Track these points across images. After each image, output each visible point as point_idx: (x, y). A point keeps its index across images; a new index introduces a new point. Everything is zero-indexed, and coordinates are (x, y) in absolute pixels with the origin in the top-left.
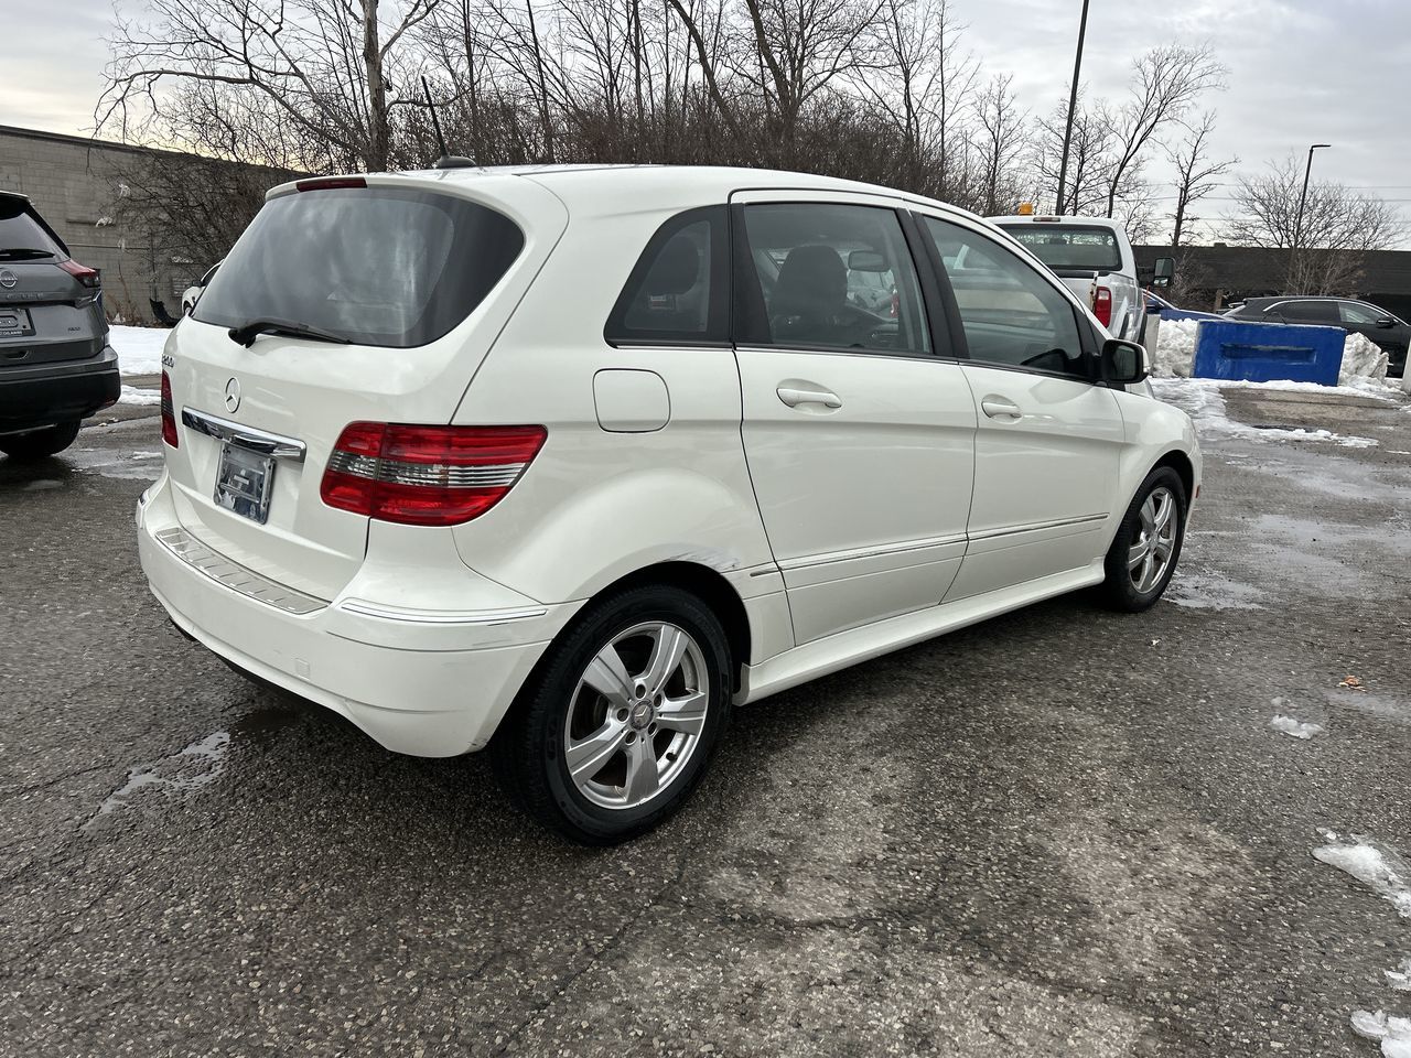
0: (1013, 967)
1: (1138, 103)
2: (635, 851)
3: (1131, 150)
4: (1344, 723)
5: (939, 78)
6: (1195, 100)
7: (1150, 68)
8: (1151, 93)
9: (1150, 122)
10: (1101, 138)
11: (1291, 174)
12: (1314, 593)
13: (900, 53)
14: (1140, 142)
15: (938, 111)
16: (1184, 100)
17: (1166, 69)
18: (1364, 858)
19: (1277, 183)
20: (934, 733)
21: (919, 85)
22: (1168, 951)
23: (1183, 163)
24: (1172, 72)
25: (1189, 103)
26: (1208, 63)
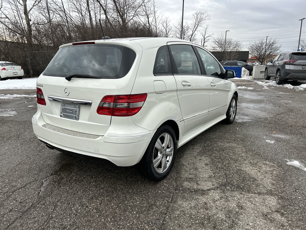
0: (249, 191)
1: (194, 23)
2: (165, 181)
3: (193, 32)
4: (278, 140)
5: (154, 18)
6: (204, 22)
7: (196, 16)
8: (196, 21)
9: (196, 27)
10: (187, 30)
11: (222, 37)
12: (259, 117)
13: (146, 12)
14: (195, 31)
15: (155, 25)
16: (202, 22)
17: (199, 15)
18: (296, 163)
19: (220, 39)
20: (209, 151)
21: (151, 19)
22: (273, 184)
23: (203, 35)
24: (200, 17)
25: (203, 23)
26: (206, 14)
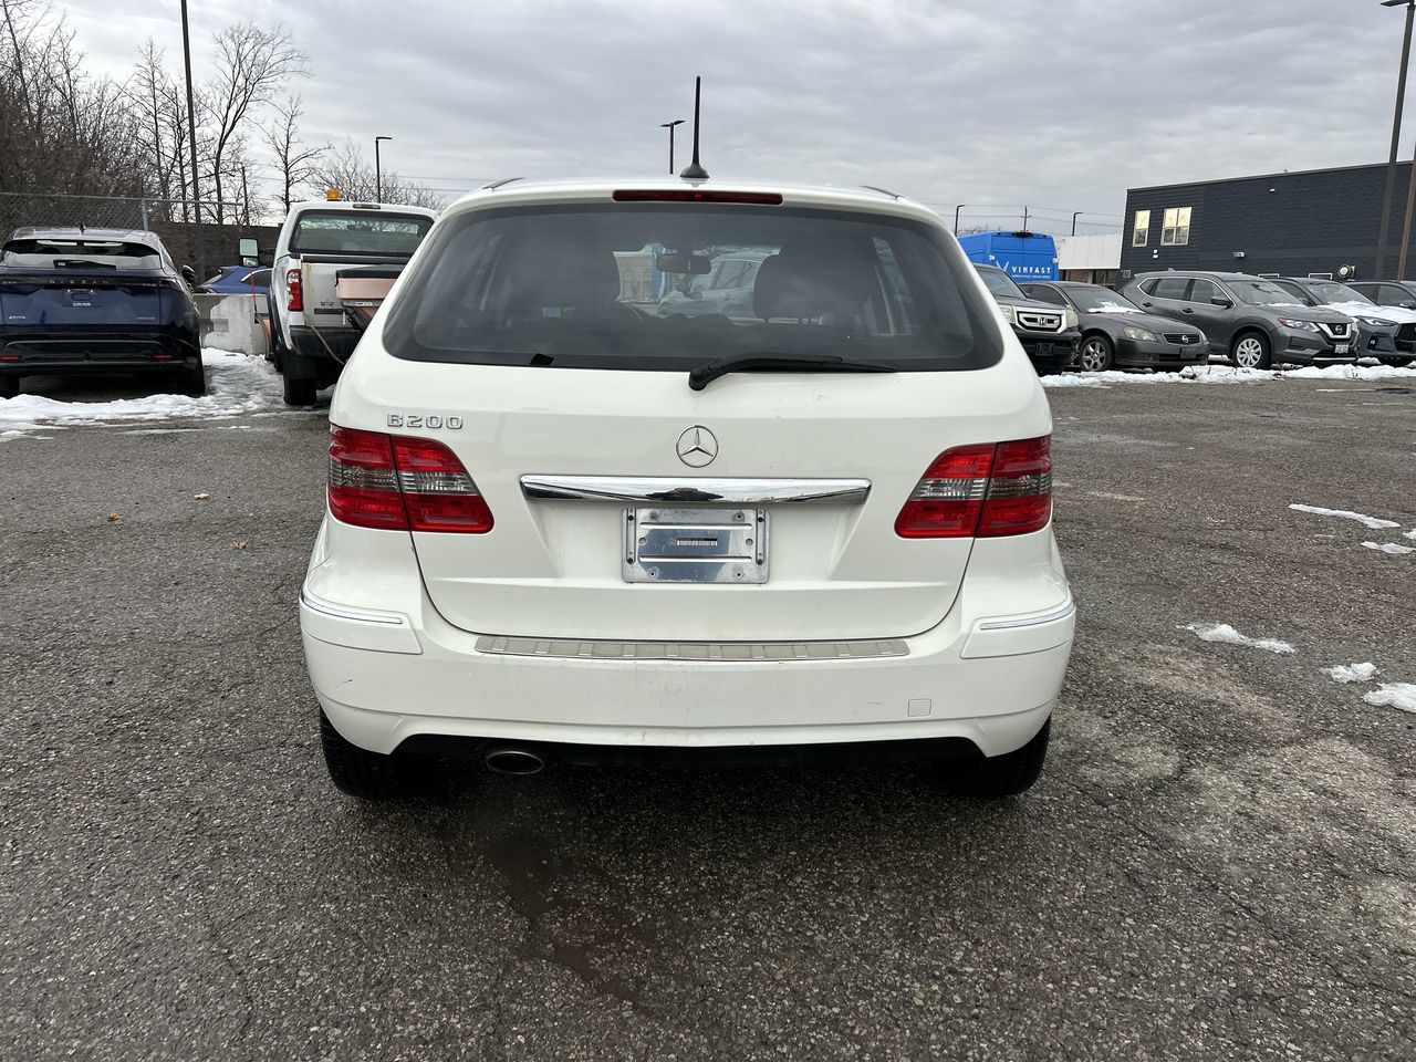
1: (227, 82)
3: (228, 127)
6: (281, 83)
7: (231, 46)
8: (236, 72)
9: (240, 101)
11: (352, 162)
14: (233, 123)
16: (268, 81)
17: (248, 47)
18: (1228, 631)
19: (341, 169)
23: (280, 147)
24: (251, 54)
25: (276, 86)
26: (288, 48)
